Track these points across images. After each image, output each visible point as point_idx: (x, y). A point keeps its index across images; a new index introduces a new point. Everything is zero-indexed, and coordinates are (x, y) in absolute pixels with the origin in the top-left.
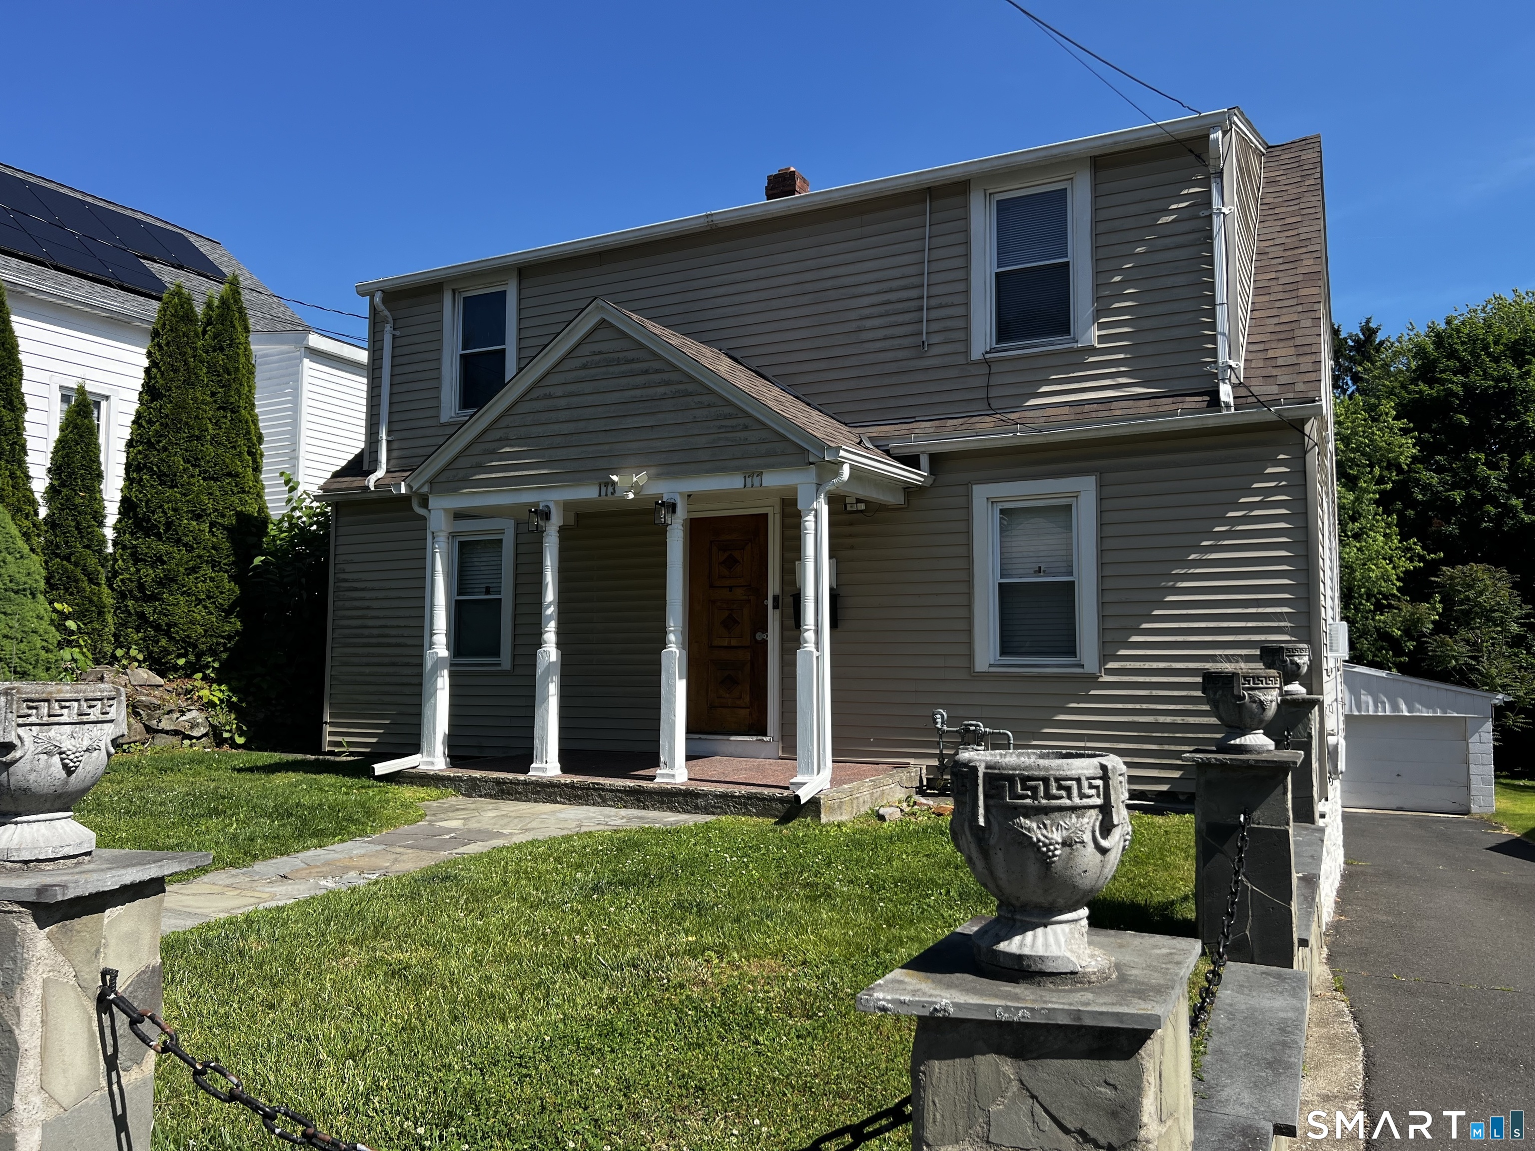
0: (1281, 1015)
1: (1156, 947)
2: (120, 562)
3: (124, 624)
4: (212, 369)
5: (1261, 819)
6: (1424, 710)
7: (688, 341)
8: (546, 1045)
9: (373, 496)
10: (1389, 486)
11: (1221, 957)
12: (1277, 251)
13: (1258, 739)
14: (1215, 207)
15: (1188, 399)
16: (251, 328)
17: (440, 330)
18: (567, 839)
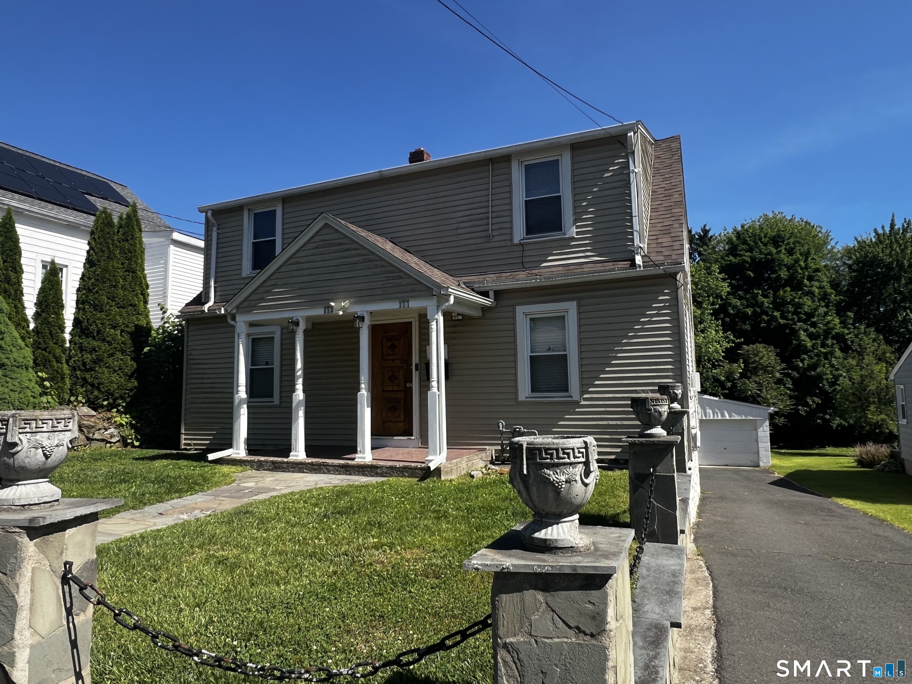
0: (673, 568)
1: (612, 533)
2: (73, 351)
3: (75, 384)
4: (122, 250)
5: (661, 470)
6: (736, 416)
7: (370, 234)
8: (301, 597)
9: (208, 315)
10: (717, 306)
11: (643, 539)
12: (661, 191)
13: (658, 431)
14: (631, 169)
15: (620, 263)
16: (143, 230)
17: (242, 230)
18: (310, 491)
